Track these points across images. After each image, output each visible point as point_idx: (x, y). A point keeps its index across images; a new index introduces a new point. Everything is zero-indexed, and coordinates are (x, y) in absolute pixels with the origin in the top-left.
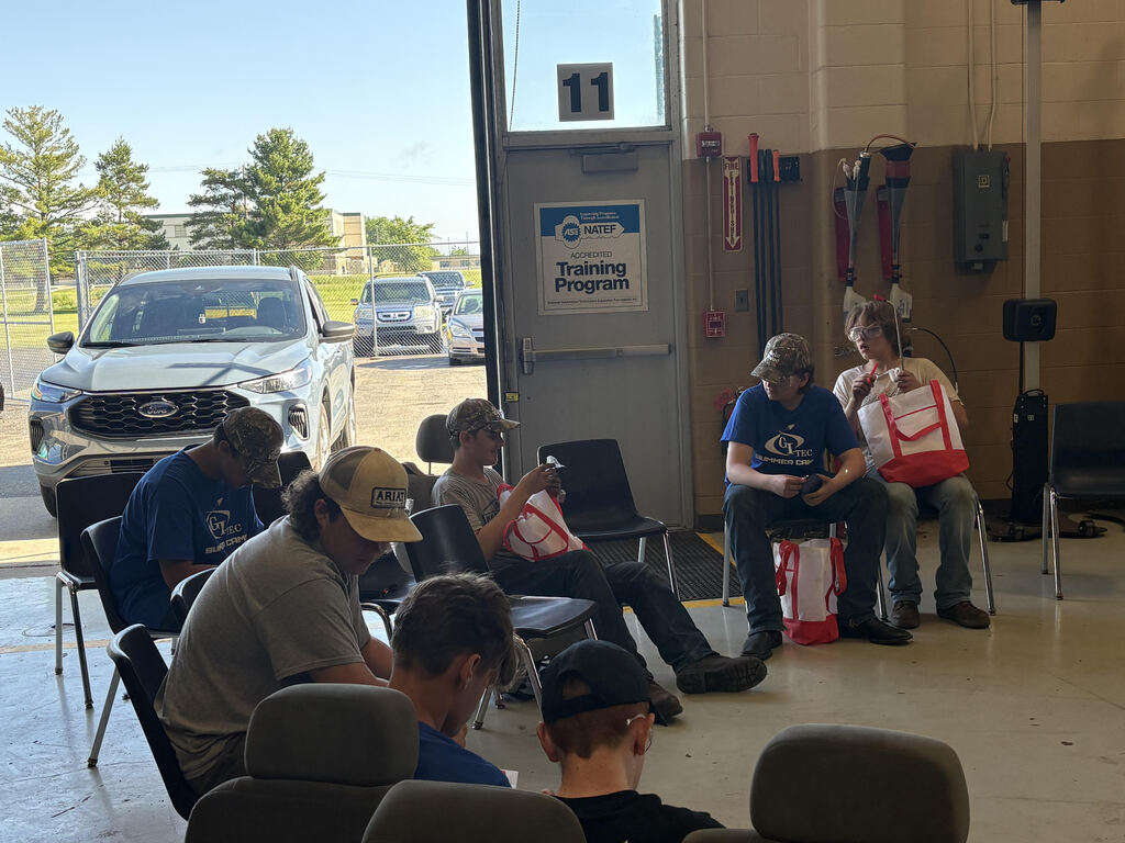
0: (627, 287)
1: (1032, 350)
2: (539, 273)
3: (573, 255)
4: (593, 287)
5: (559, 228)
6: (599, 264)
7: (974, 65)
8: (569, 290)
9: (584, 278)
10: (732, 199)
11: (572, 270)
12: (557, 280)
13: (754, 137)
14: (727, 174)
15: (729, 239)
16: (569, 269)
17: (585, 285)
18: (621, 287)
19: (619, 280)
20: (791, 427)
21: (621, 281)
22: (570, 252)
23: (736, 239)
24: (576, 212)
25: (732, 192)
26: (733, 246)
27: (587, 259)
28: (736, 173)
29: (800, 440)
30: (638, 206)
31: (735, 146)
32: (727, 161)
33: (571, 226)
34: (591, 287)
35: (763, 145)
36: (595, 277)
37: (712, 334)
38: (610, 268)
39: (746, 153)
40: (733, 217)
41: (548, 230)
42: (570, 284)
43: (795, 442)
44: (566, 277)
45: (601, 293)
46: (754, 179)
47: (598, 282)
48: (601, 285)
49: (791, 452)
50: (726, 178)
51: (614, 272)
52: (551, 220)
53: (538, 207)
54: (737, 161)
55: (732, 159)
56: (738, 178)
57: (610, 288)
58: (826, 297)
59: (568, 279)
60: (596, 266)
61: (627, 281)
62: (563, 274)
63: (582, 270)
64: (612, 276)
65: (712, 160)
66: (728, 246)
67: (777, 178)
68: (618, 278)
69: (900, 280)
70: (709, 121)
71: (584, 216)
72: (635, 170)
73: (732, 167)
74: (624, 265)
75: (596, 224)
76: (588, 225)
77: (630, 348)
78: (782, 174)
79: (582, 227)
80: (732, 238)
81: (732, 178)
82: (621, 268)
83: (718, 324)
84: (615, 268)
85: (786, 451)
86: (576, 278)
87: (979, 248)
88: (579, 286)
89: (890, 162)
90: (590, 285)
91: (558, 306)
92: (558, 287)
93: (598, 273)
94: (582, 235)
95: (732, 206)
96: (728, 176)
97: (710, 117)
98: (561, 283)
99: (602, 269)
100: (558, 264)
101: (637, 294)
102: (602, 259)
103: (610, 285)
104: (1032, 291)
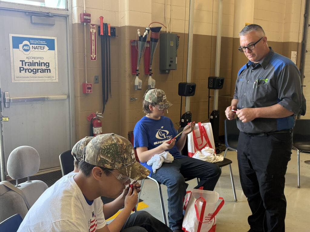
0: (50, 72)
1: (188, 99)
2: (12, 65)
3: (27, 58)
4: (36, 72)
5: (21, 46)
6: (38, 62)
7: (167, 5)
8: (26, 72)
9: (32, 68)
10: (93, 40)
11: (27, 64)
12: (20, 68)
13: (102, 18)
14: (91, 30)
15: (92, 56)
16: (25, 63)
17: (32, 71)
18: (47, 72)
19: (47, 69)
20: (162, 127)
21: (47, 70)
22: (26, 56)
23: (94, 56)
24: (28, 39)
25: (93, 38)
26: (93, 59)
27: (33, 59)
28: (94, 31)
29: (168, 132)
30: (54, 40)
31: (95, 20)
32: (91, 26)
33: (26, 45)
34: (36, 71)
35: (105, 21)
36: (37, 67)
37: (88, 92)
38: (43, 64)
39: (99, 24)
40: (93, 47)
41: (16, 46)
42: (26, 70)
43: (166, 133)
44: (24, 66)
45: (39, 74)
46: (102, 34)
47: (38, 70)
48: (39, 71)
49: (165, 137)
50: (91, 32)
51: (44, 66)
52: (17, 42)
53: (11, 35)
54: (94, 26)
55: (93, 25)
56: (95, 33)
57: (43, 72)
58: (127, 80)
59: (25, 67)
60: (37, 63)
61: (50, 70)
62: (23, 65)
63: (31, 64)
64: (44, 67)
65: (86, 24)
66: (92, 59)
67: (109, 34)
68: (46, 68)
69: (152, 75)
70: (86, 9)
71: (32, 41)
72: (53, 25)
73: (93, 28)
74: (49, 63)
75: (37, 46)
76: (34, 46)
77: (51, 97)
78: (111, 33)
79: (31, 46)
80: (93, 56)
81: (93, 33)
82: (47, 64)
83: (90, 88)
84: (45, 64)
85: (163, 137)
86: (29, 67)
87: (170, 65)
88: (30, 71)
89: (153, 32)
90: (34, 71)
91: (20, 79)
92: (20, 71)
93: (38, 66)
94: (31, 49)
95: (93, 43)
96: (92, 31)
97: (86, 8)
98: (22, 69)
99: (40, 64)
100: (20, 61)
101: (54, 75)
102: (40, 60)
103: (43, 71)
104: (189, 80)
